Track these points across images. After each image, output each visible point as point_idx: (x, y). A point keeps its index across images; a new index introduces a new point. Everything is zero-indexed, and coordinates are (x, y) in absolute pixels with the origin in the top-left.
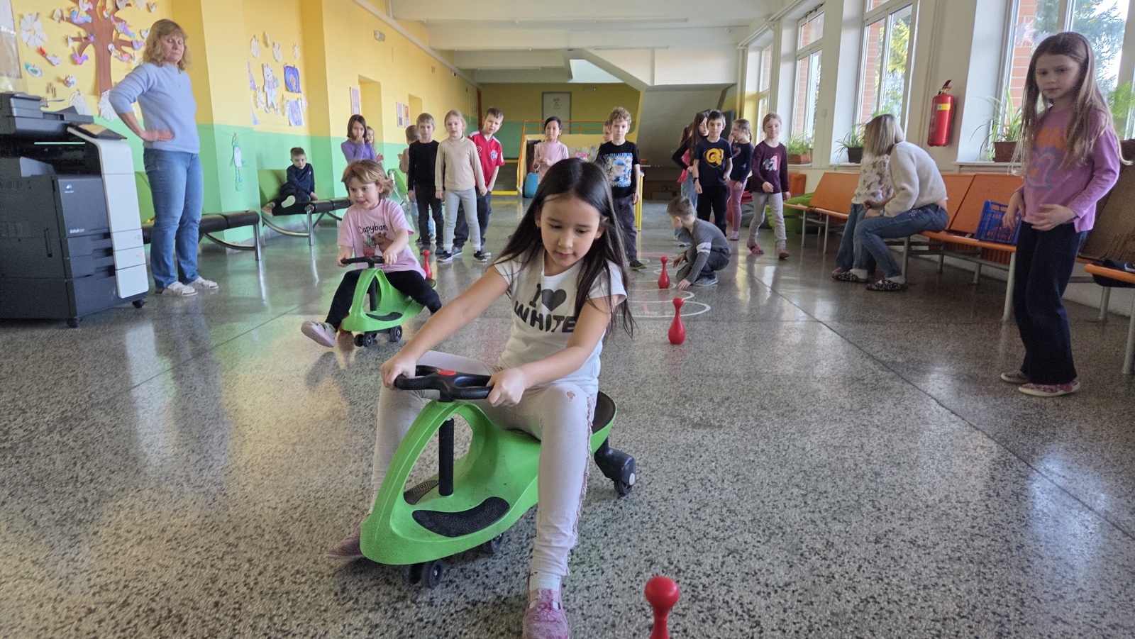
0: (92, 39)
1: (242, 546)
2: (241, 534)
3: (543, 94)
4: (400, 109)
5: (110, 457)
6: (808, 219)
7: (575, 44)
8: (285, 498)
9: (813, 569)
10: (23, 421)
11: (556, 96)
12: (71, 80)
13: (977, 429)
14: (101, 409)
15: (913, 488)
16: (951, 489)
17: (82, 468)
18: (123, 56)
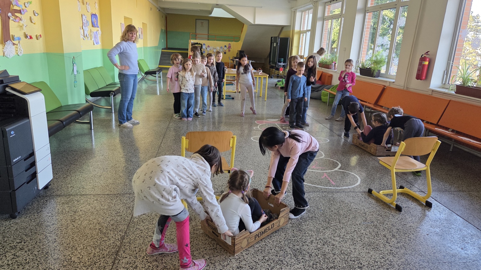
3: (196, 19)
7: (221, 3)
11: (202, 21)
18: (16, 19)
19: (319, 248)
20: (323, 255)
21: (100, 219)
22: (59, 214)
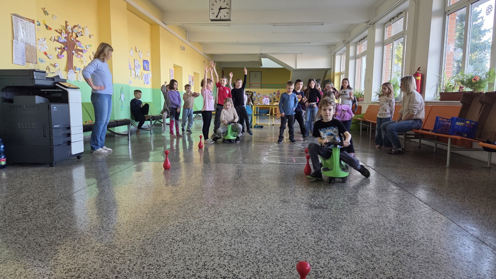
0: (66, 48)
1: (126, 254)
2: (126, 249)
4: (190, 77)
5: (70, 218)
6: (363, 124)
7: (263, 52)
8: (143, 235)
9: (366, 265)
10: (33, 204)
11: (256, 73)
12: (56, 65)
13: (435, 210)
14: (65, 200)
15: (408, 233)
16: (425, 234)
17: (58, 223)
18: (78, 55)
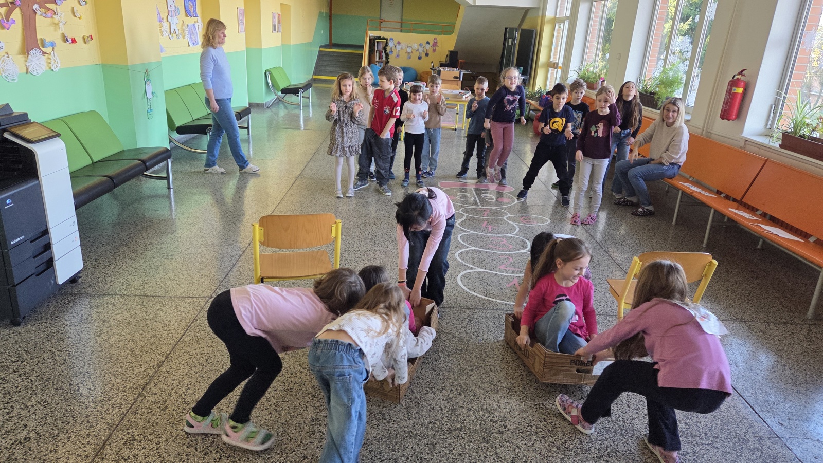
0: (18, 2)
4: (274, 17)
18: (47, 13)
19: (450, 399)
20: (452, 409)
21: (137, 334)
22: (81, 323)
